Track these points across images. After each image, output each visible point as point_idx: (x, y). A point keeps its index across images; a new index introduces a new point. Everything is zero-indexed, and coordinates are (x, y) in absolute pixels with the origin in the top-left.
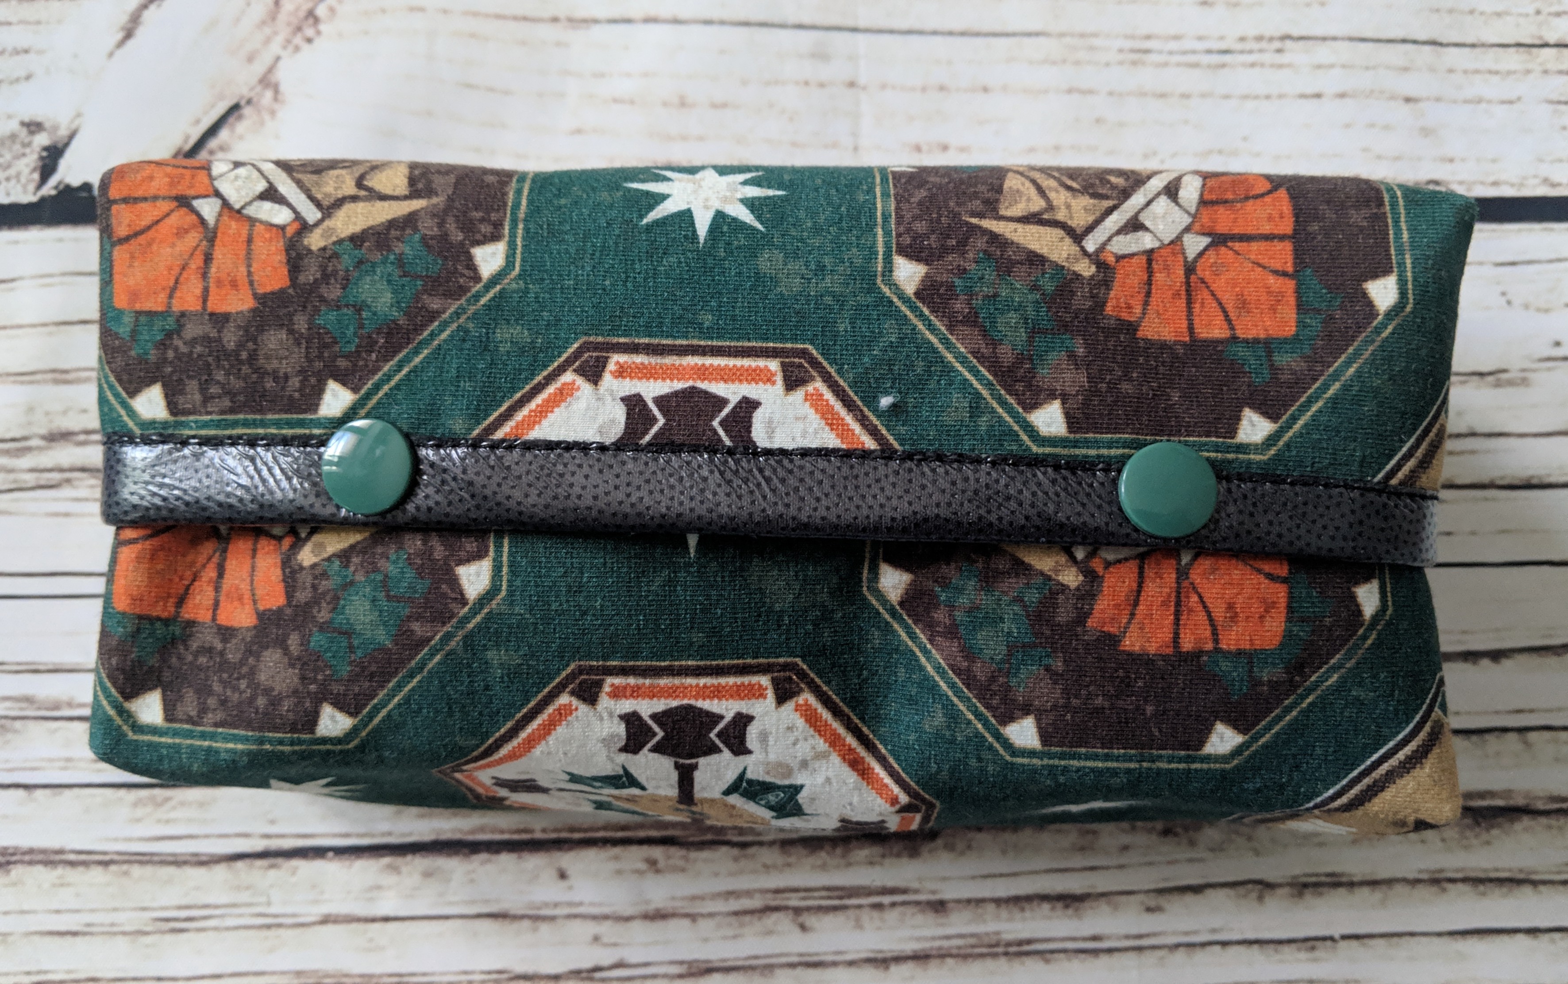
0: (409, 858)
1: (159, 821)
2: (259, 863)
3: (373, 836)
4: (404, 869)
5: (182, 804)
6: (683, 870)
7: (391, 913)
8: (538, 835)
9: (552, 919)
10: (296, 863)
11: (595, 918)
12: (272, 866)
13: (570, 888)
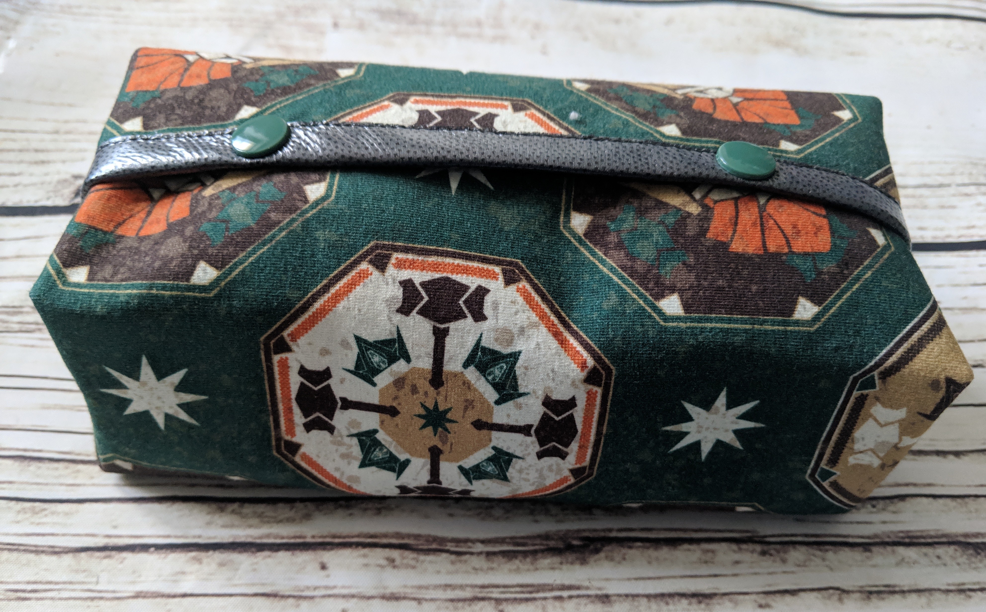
0: (211, 553)
1: (32, 523)
2: (98, 554)
3: (186, 537)
4: (205, 561)
5: (53, 513)
6: (414, 567)
7: (189, 591)
8: (309, 540)
9: (312, 598)
10: (125, 554)
11: (344, 596)
12: (106, 557)
13: (328, 576)
